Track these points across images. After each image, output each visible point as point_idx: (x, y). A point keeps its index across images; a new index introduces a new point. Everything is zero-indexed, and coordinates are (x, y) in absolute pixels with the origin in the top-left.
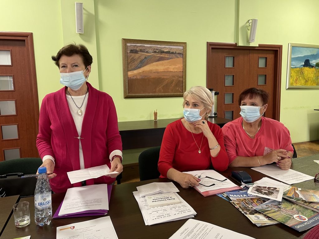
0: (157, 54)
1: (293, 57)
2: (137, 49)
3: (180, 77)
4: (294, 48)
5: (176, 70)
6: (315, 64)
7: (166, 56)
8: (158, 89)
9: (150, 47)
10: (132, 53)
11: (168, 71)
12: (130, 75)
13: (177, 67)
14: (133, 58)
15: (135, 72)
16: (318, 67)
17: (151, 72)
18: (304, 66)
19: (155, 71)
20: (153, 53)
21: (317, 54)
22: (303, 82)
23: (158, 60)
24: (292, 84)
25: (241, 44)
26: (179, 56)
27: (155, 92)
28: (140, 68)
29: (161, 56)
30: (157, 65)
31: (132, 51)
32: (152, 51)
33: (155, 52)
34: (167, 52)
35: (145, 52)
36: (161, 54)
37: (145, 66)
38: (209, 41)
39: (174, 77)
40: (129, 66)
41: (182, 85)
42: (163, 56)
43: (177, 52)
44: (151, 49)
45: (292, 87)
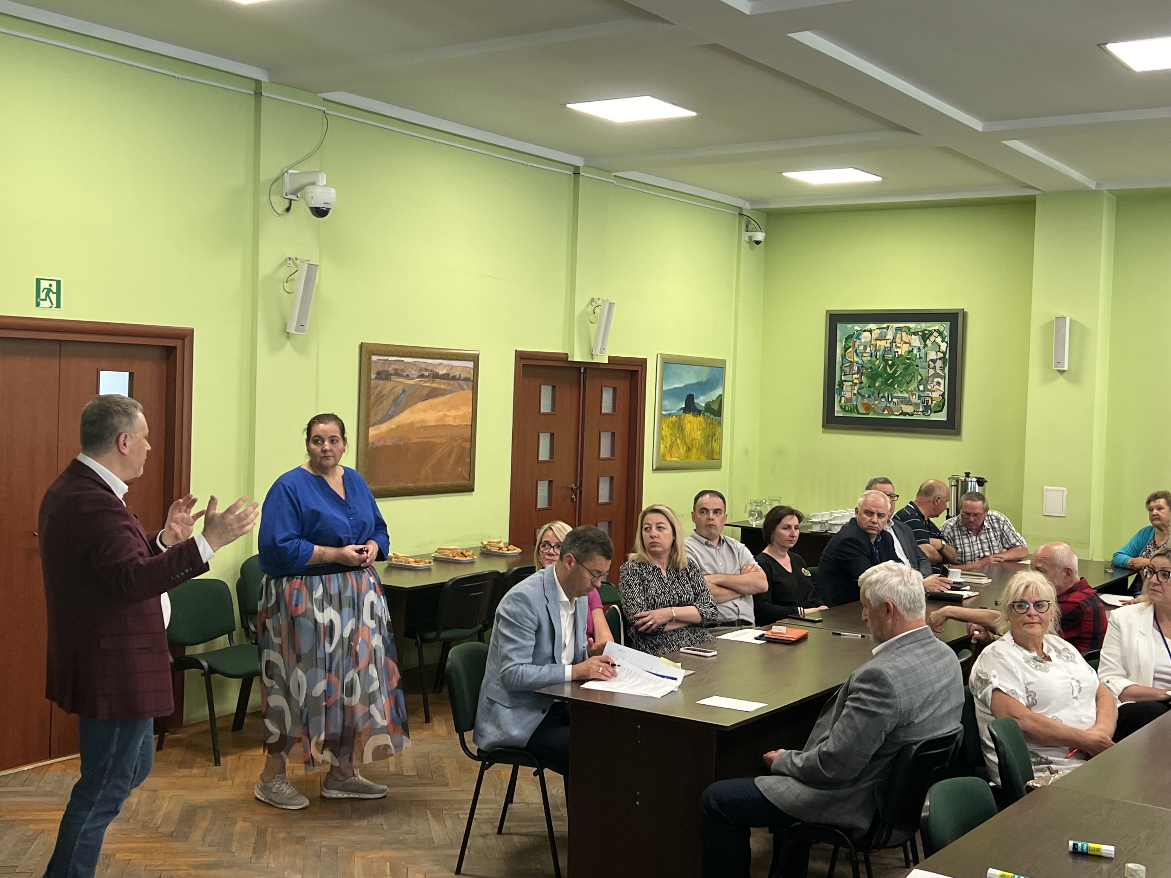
0: (426, 382)
1: (665, 388)
2: (390, 369)
3: (465, 440)
4: (667, 364)
5: (458, 422)
6: (703, 405)
7: (442, 386)
8: (423, 472)
9: (414, 364)
10: (380, 379)
11: (444, 425)
12: (374, 436)
13: (460, 413)
14: (380, 392)
15: (384, 427)
16: (708, 414)
17: (411, 426)
18: (685, 410)
19: (419, 425)
20: (418, 380)
21: (707, 381)
22: (683, 450)
23: (428, 397)
24: (664, 455)
25: (577, 357)
26: (465, 387)
27: (417, 480)
28: (391, 417)
29: (434, 385)
30: (425, 411)
31: (379, 375)
32: (417, 374)
33: (422, 376)
34: (444, 374)
35: (403, 376)
36: (433, 382)
37: (402, 411)
38: (519, 349)
39: (455, 438)
40: (372, 414)
41: (469, 460)
42: (437, 386)
43: (463, 376)
44: (415, 368)
45: (663, 464)
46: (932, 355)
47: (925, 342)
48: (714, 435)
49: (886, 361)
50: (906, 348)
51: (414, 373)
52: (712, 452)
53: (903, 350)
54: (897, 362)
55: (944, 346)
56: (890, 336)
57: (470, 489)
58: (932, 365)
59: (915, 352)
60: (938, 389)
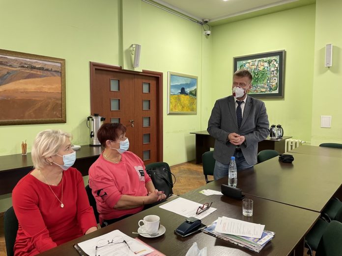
0: (26, 70)
1: (172, 84)
3: (57, 99)
4: (173, 76)
5: (52, 91)
6: (189, 92)
7: (39, 73)
8: (27, 114)
9: (16, 60)
11: (41, 92)
13: (53, 87)
16: (191, 95)
17: (16, 91)
18: (181, 93)
19: (22, 91)
20: (19, 68)
22: (180, 107)
23: (28, 77)
24: (172, 109)
25: (125, 68)
26: (56, 75)
27: (23, 117)
29: (32, 72)
30: (26, 84)
32: (19, 65)
33: (23, 67)
34: (39, 67)
35: (7, 65)
36: (32, 70)
37: (8, 83)
38: (92, 61)
39: (50, 98)
41: (61, 109)
42: (35, 73)
43: (53, 69)
44: (17, 62)
45: (172, 112)
46: (273, 69)
47: (269, 64)
48: (193, 103)
49: (255, 73)
50: (262, 67)
51: (16, 65)
52: (193, 109)
53: (261, 68)
54: (259, 73)
55: (277, 65)
56: (256, 64)
57: (65, 122)
58: (272, 73)
59: (266, 68)
60: (275, 82)
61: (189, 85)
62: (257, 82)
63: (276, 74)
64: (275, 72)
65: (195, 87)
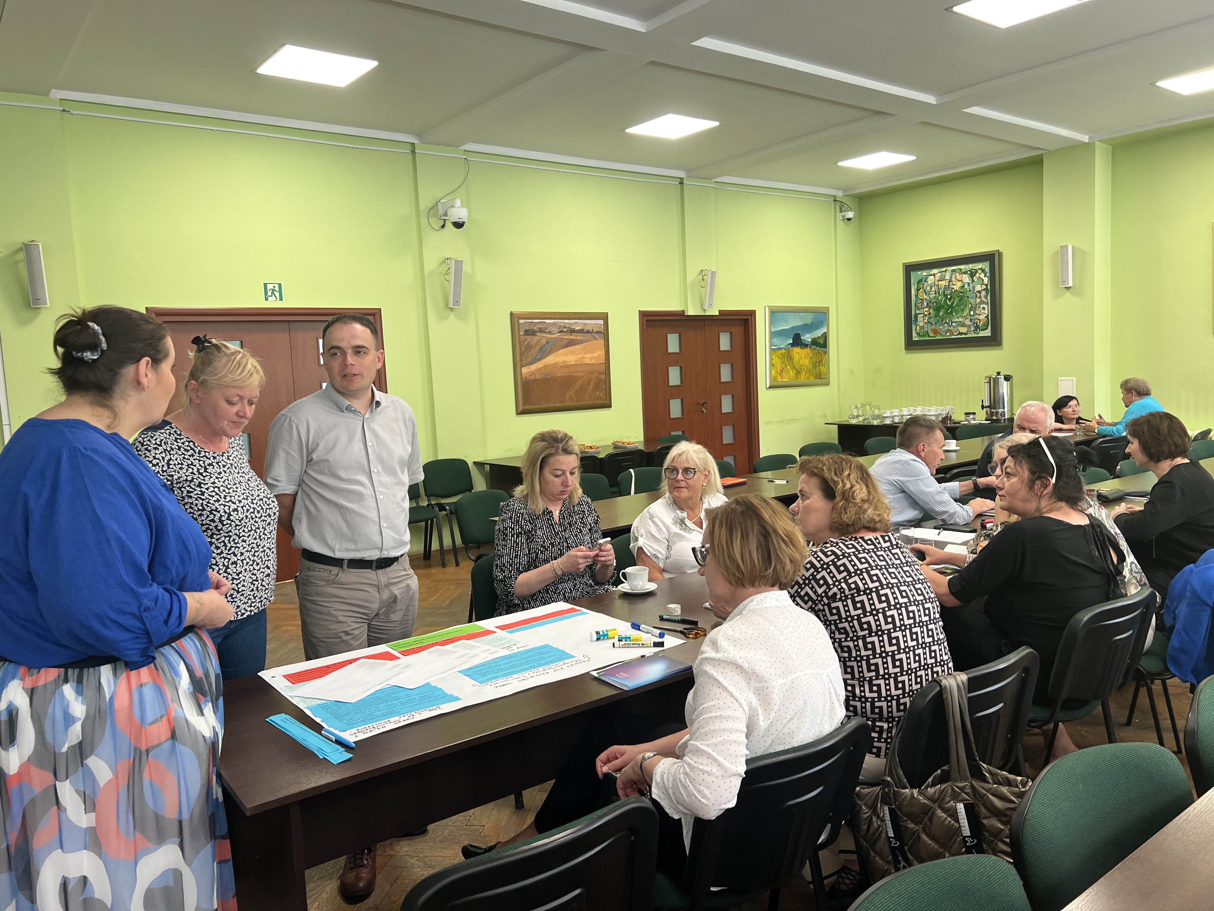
0: (565, 335)
1: (773, 330)
2: (535, 328)
3: (601, 373)
4: (775, 313)
5: (593, 362)
6: (810, 340)
7: (578, 338)
8: (568, 396)
9: (554, 324)
10: (528, 335)
11: (582, 364)
12: (526, 373)
13: (595, 355)
14: (528, 344)
15: (534, 367)
16: (815, 347)
17: (556, 365)
18: (793, 345)
19: (562, 364)
20: (558, 334)
21: (812, 323)
22: (792, 373)
23: (567, 346)
24: (775, 378)
25: (691, 312)
26: (597, 337)
27: (564, 401)
28: (539, 360)
29: (571, 337)
30: (566, 355)
31: (527, 332)
32: (557, 330)
33: (562, 332)
34: (579, 330)
35: (546, 332)
36: (571, 335)
37: (548, 356)
38: (641, 310)
39: (592, 372)
40: (524, 358)
41: (605, 385)
42: (574, 338)
43: (595, 330)
44: (555, 326)
45: (775, 384)
46: (978, 288)
47: (972, 278)
48: (821, 361)
49: (946, 296)
50: (959, 284)
51: (555, 330)
52: (821, 374)
53: (957, 286)
54: (954, 295)
55: (986, 280)
56: (948, 277)
57: (609, 406)
58: (978, 295)
59: (966, 286)
60: (984, 313)
61: (809, 327)
62: (951, 313)
63: (986, 297)
64: (983, 293)
65: (823, 330)
